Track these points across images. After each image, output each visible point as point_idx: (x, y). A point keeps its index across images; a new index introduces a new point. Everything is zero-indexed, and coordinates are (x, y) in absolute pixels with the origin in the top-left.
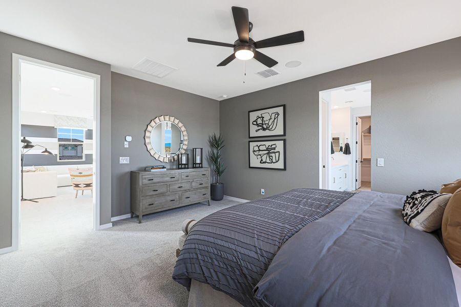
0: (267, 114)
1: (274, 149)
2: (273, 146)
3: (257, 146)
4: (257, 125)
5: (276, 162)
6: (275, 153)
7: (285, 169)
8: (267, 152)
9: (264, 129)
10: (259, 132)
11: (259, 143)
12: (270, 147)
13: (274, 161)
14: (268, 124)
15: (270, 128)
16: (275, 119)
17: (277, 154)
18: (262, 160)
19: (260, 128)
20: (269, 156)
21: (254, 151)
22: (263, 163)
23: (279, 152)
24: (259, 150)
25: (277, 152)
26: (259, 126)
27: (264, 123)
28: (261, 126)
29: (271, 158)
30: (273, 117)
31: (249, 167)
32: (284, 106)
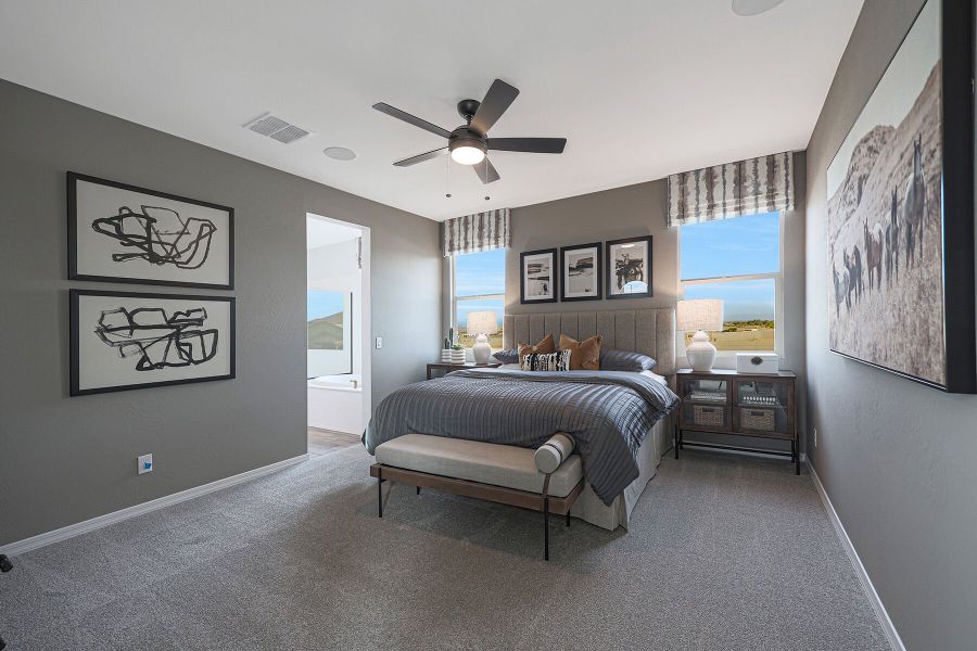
0: (170, 218)
1: (200, 322)
2: (194, 316)
3: (123, 310)
4: (120, 235)
5: (206, 359)
6: (200, 334)
7: (232, 375)
8: (170, 331)
9: (155, 259)
10: (128, 263)
11: (131, 304)
12: (180, 317)
13: (197, 355)
14: (174, 246)
15: (184, 258)
16: (200, 237)
17: (209, 339)
18: (145, 358)
19: (135, 249)
20: (178, 345)
21: (103, 331)
22: (152, 367)
23: (215, 332)
24: (133, 327)
25: (208, 332)
26: (132, 244)
27: (154, 238)
28: (140, 245)
29: (187, 348)
30: (194, 228)
31: (74, 390)
32: (231, 211)
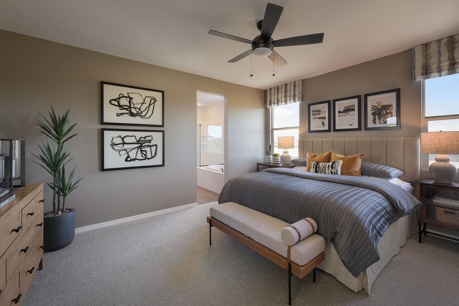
0: (138, 97)
1: (150, 141)
2: (147, 139)
3: (120, 136)
4: (119, 106)
5: (152, 157)
6: (150, 146)
7: (163, 165)
8: (138, 145)
9: (132, 115)
10: (122, 117)
11: (123, 134)
12: (142, 139)
13: (149, 156)
14: (140, 109)
15: (144, 114)
16: (150, 105)
17: (154, 148)
18: (128, 157)
19: (125, 111)
20: (141, 151)
21: (113, 145)
22: (131, 160)
23: (156, 145)
24: (124, 143)
25: (153, 146)
26: (124, 109)
27: (132, 106)
28: (126, 109)
29: (144, 153)
30: (148, 101)
31: (102, 169)
32: (163, 92)
